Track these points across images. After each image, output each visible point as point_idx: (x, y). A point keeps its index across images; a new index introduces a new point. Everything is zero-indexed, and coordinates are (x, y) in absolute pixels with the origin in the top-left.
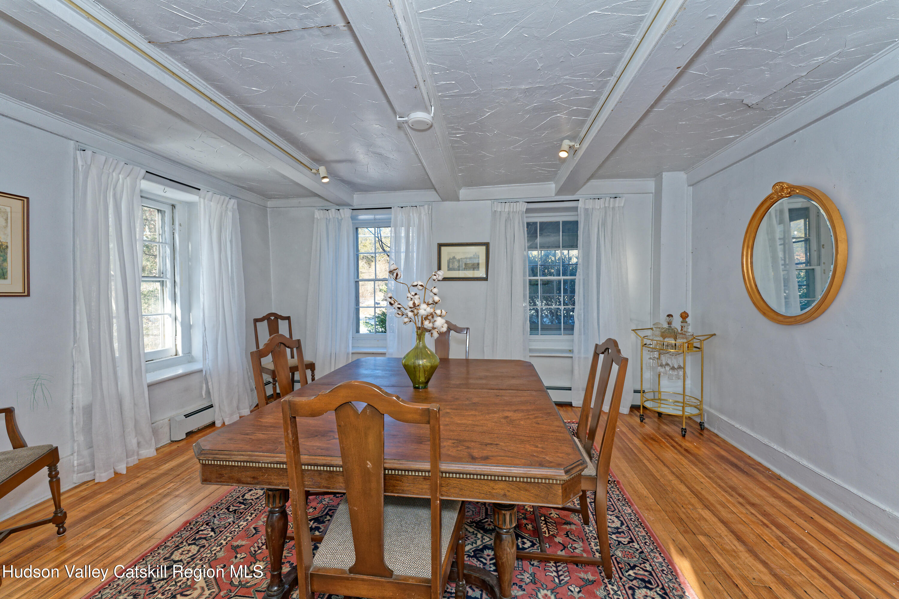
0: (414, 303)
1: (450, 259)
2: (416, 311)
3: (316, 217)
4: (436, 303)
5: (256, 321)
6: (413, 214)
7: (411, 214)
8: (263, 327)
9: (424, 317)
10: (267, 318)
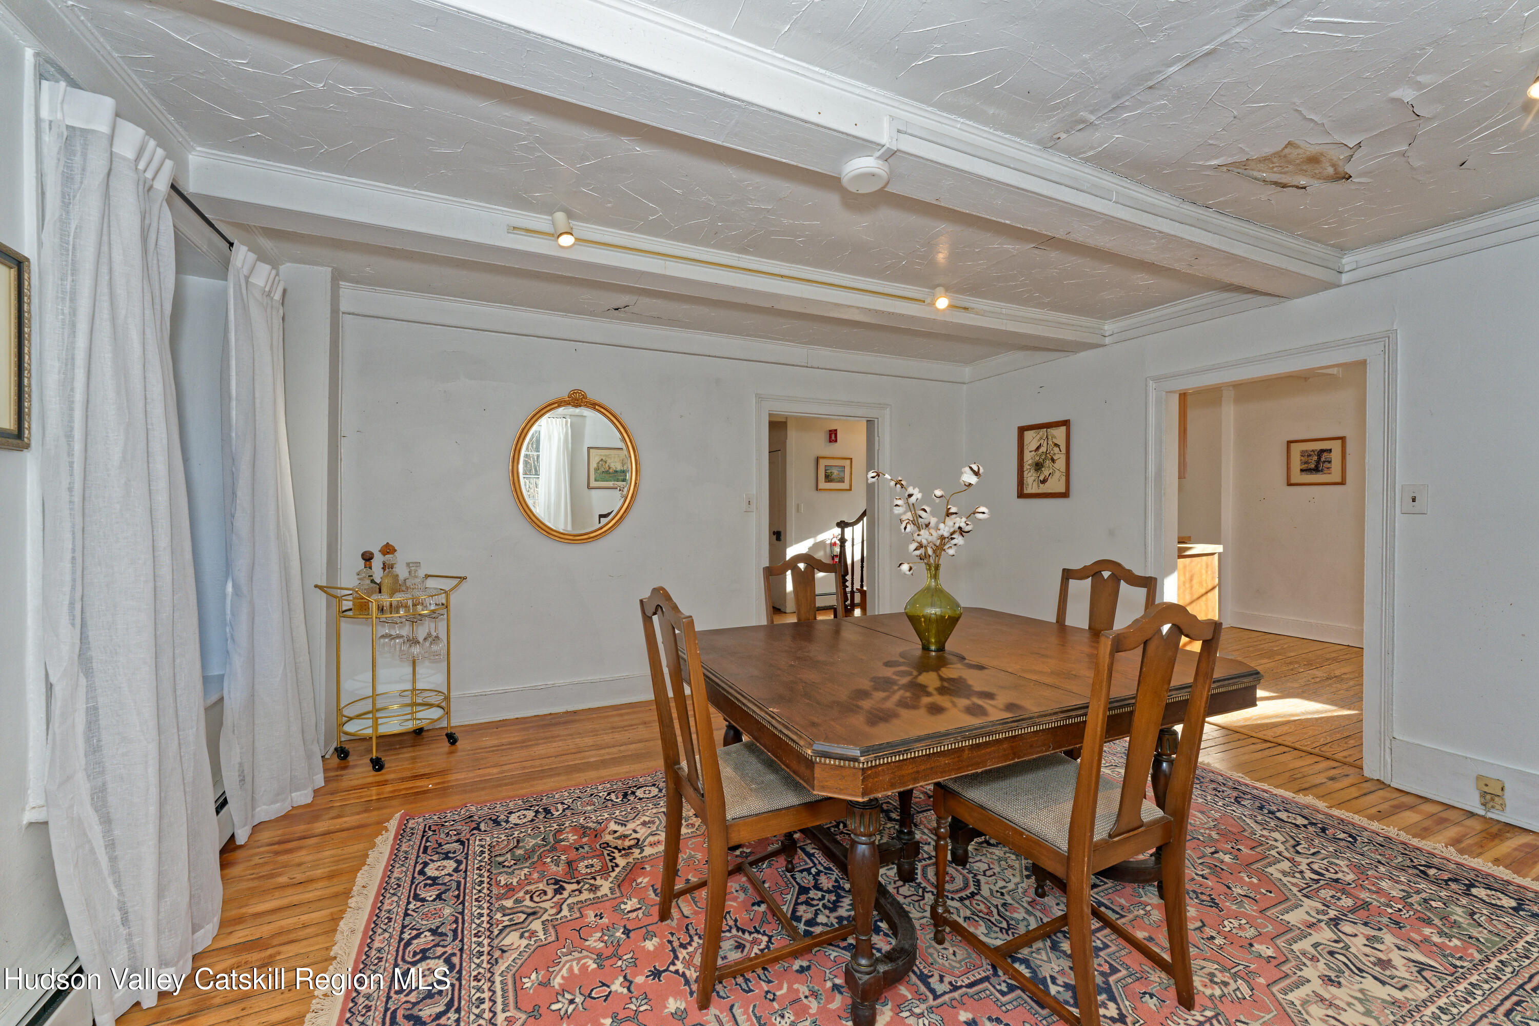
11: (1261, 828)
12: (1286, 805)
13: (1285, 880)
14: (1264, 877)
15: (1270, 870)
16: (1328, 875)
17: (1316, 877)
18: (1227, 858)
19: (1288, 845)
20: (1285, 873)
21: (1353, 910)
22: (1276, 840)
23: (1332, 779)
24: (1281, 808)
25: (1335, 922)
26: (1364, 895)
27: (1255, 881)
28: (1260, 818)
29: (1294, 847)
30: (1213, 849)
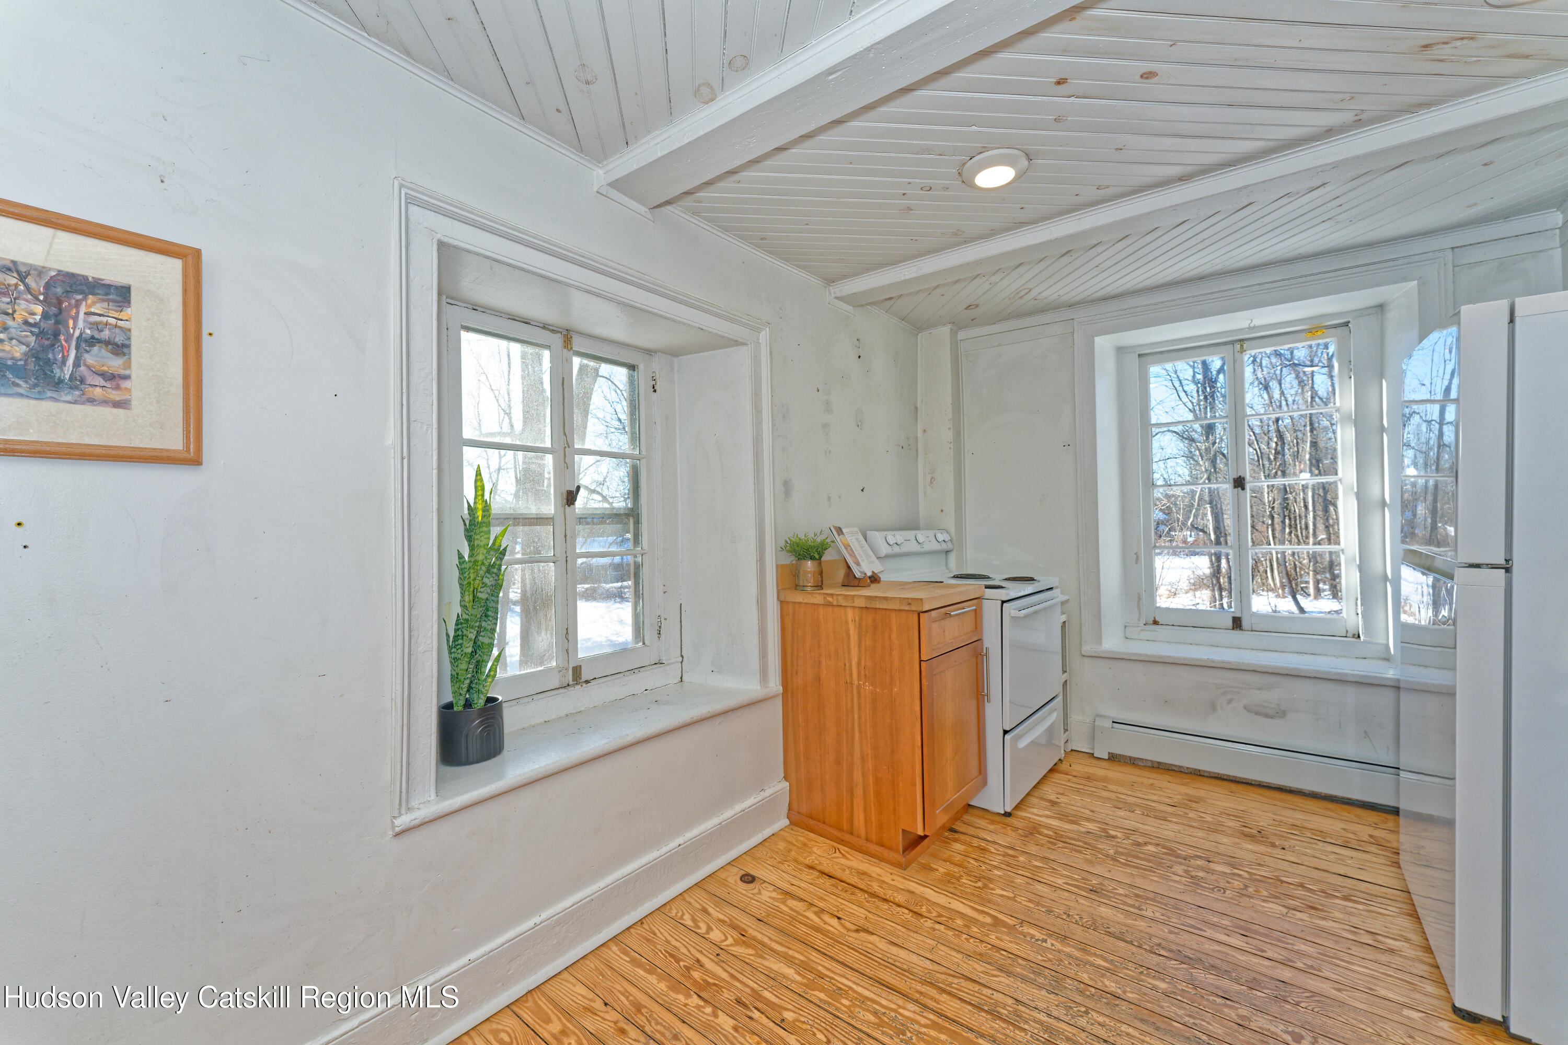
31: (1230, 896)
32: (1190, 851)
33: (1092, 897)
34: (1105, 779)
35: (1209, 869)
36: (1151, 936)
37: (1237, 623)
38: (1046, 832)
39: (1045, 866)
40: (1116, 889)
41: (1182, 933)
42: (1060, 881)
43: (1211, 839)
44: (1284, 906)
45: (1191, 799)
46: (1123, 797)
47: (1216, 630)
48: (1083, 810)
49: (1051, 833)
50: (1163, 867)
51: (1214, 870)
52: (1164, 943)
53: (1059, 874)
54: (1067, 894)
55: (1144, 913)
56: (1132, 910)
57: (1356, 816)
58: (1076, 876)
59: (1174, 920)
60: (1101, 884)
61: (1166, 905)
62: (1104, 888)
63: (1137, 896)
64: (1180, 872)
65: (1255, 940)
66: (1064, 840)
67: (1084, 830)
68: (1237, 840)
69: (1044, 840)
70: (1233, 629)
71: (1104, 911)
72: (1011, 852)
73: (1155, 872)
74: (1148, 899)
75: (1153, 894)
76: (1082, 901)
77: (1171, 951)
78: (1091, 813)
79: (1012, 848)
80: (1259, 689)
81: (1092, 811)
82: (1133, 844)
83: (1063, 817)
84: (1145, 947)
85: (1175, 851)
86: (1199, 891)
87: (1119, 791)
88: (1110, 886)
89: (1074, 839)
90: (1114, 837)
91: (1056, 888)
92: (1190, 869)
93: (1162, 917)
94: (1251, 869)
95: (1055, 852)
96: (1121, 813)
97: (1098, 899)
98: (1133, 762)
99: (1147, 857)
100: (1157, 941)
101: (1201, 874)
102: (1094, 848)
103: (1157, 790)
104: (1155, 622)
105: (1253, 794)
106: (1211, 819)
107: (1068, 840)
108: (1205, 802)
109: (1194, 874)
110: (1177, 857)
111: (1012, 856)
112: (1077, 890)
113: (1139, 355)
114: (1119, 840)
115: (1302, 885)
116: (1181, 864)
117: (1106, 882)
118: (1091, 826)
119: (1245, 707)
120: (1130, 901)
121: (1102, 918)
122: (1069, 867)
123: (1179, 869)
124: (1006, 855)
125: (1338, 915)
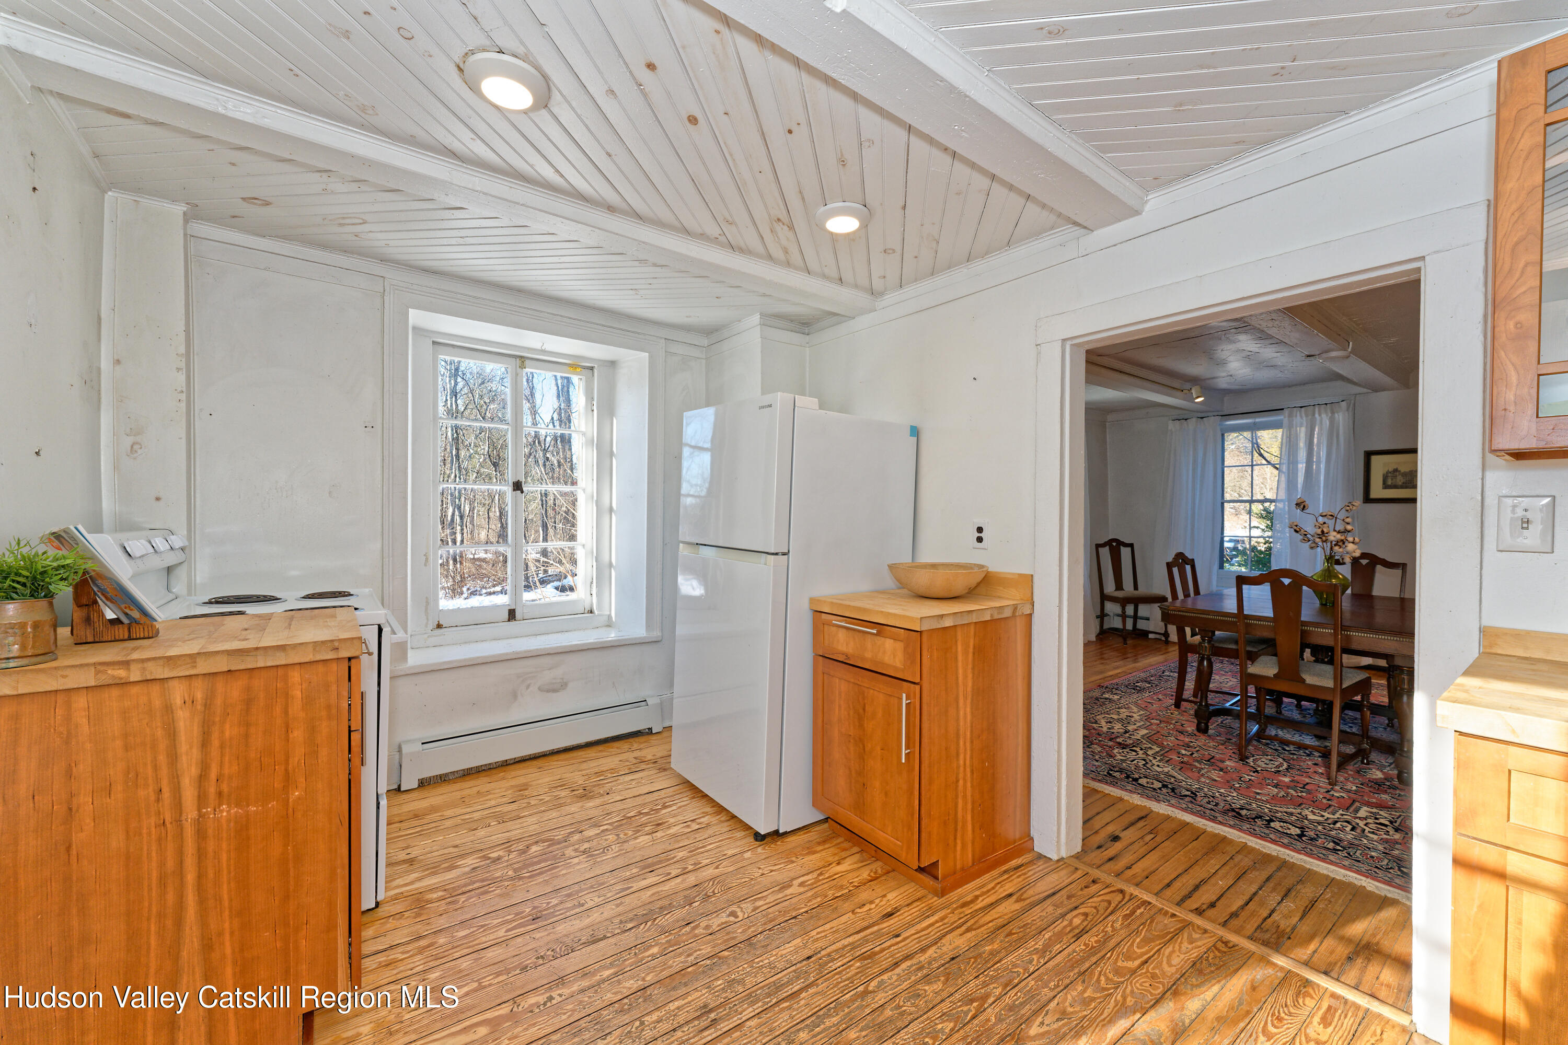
0: (1323, 532)
1: (1388, 472)
2: (1324, 538)
3: (1170, 428)
4: (1349, 532)
5: (1098, 546)
6: (1320, 415)
7: (1317, 415)
8: (1105, 552)
9: (1334, 543)
10: (1109, 543)
11: (1170, 773)
12: (1154, 795)
13: (1150, 745)
14: (1161, 745)
15: (1158, 749)
16: (1128, 750)
17: (1134, 748)
18: (1184, 752)
19: (1150, 764)
20: (1151, 748)
21: (1118, 737)
22: (1158, 766)
23: (1116, 838)
24: (1159, 791)
25: (1126, 732)
26: (1111, 743)
27: (1165, 743)
28: (1173, 780)
29: (1147, 763)
30: (1194, 756)
31: (617, 849)
32: (562, 833)
33: (540, 924)
34: (433, 809)
35: (587, 838)
36: (610, 919)
37: (512, 615)
38: (435, 896)
39: (472, 930)
40: (548, 903)
41: (623, 900)
42: (501, 933)
43: (564, 814)
44: (647, 834)
45: (519, 788)
46: (467, 816)
47: (496, 624)
48: (446, 851)
49: (440, 894)
50: (560, 858)
51: (590, 837)
52: (622, 918)
53: (490, 929)
54: (519, 940)
55: (586, 906)
56: (578, 910)
57: (617, 748)
58: (509, 917)
59: (609, 895)
60: (534, 908)
61: (592, 887)
62: (539, 909)
63: (569, 895)
64: (573, 854)
65: (660, 870)
66: (460, 891)
67: (467, 869)
68: (580, 804)
69: (442, 906)
70: (509, 620)
71: (561, 928)
72: (423, 943)
73: (558, 867)
74: (578, 892)
75: (576, 886)
76: (537, 935)
77: (631, 920)
78: (456, 850)
79: (420, 938)
80: (550, 669)
81: (456, 846)
82: (520, 855)
83: (434, 869)
84: (616, 932)
85: (553, 839)
86: (598, 860)
87: (458, 813)
88: (542, 903)
89: (465, 885)
90: (499, 858)
91: (505, 942)
92: (577, 846)
93: (601, 899)
94: (609, 819)
95: (466, 909)
96: (481, 833)
97: (546, 923)
98: (442, 779)
99: (540, 858)
100: (617, 921)
101: (586, 845)
102: (495, 881)
103: (487, 795)
104: (439, 626)
105: (554, 762)
106: (549, 798)
107: (464, 889)
108: (531, 786)
109: (582, 849)
110: (559, 843)
111: (428, 946)
112: (522, 929)
113: (434, 343)
114: (506, 858)
115: (640, 813)
116: (566, 847)
117: (536, 903)
118: (471, 861)
119: (540, 689)
120: (569, 905)
121: (566, 936)
122: (493, 914)
123: (569, 852)
124: (421, 950)
125: (672, 820)
